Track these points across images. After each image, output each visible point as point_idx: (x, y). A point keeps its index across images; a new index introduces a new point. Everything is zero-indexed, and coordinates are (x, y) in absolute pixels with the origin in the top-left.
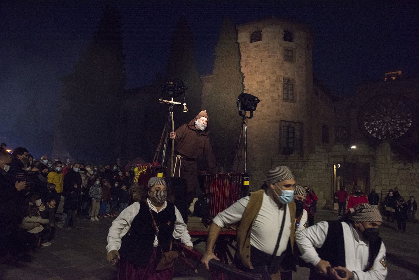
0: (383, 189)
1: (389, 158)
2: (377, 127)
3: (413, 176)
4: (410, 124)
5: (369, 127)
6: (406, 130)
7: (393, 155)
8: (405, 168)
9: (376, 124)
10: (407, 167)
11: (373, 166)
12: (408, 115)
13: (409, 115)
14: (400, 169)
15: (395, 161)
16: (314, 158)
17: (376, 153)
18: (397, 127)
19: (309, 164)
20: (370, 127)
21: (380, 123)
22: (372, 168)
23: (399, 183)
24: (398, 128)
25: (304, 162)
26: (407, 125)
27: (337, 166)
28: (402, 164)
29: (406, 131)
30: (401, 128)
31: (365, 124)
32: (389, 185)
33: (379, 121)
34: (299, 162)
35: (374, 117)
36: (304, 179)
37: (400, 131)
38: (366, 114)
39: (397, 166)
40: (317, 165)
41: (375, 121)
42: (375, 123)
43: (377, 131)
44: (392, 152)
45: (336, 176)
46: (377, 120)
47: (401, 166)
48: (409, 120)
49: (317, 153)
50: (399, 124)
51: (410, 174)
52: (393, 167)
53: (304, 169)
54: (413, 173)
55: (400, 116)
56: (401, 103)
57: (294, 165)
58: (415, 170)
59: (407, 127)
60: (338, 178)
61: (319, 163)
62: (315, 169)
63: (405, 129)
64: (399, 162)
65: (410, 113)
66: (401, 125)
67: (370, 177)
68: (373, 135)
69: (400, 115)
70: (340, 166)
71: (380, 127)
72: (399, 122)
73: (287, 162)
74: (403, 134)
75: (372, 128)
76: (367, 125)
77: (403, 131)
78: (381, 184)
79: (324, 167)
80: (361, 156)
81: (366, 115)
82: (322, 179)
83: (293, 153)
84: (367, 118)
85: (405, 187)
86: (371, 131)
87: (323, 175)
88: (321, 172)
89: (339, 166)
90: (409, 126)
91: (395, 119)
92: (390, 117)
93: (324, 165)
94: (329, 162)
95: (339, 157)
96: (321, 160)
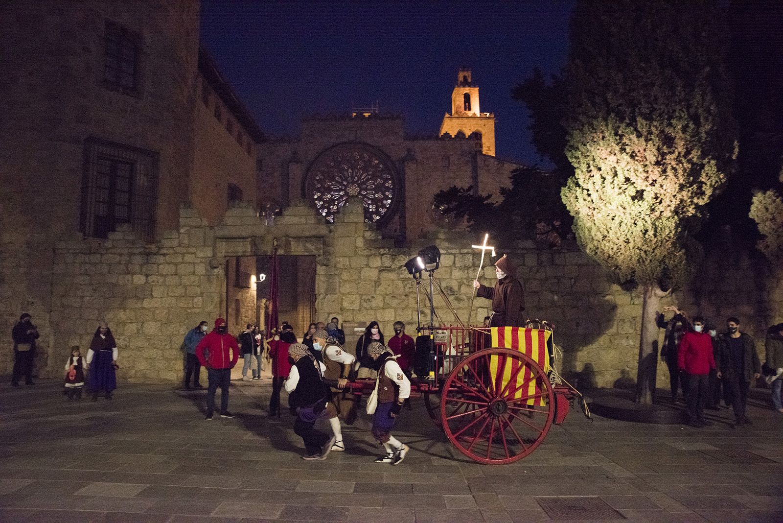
0: (345, 321)
1: (360, 243)
2: (336, 203)
3: (409, 286)
4: (389, 201)
5: (321, 203)
6: (383, 211)
7: (368, 234)
8: (393, 267)
9: (335, 197)
10: (397, 264)
11: (323, 264)
12: (387, 185)
13: (389, 184)
14: (383, 270)
15: (373, 252)
16: (175, 242)
17: (331, 231)
18: (369, 205)
19: (161, 259)
20: (324, 202)
21: (342, 197)
22: (321, 270)
23: (381, 305)
24: (371, 207)
25: (148, 254)
26: (385, 202)
27: (258, 278)
28: (388, 256)
29: (382, 213)
30: (374, 206)
31: (316, 197)
32: (360, 310)
33: (341, 194)
34: (134, 254)
35: (332, 185)
36: (146, 303)
37: (373, 213)
38: (317, 178)
39: (377, 262)
40: (183, 263)
41: (332, 193)
42: (332, 195)
43: (335, 211)
44: (367, 229)
45: (257, 300)
46: (336, 191)
47: (387, 262)
48: (387, 193)
49: (182, 231)
50: (372, 200)
52: (367, 265)
53: (147, 276)
55: (373, 186)
56: (377, 162)
57: (120, 263)
59: (384, 206)
60: (261, 302)
61: (188, 258)
62: (176, 273)
63: (380, 209)
64: (382, 251)
65: (390, 182)
66: (375, 201)
67: (317, 292)
68: (329, 218)
69: (374, 184)
70: (264, 279)
71: (341, 204)
72: (371, 196)
73: (99, 256)
74: (378, 218)
75: (326, 205)
76: (319, 199)
77: (377, 213)
78: (342, 309)
79: (201, 269)
80: (294, 238)
81: (317, 180)
82: (196, 300)
83: (118, 229)
84: (319, 186)
85: (393, 313)
86: (326, 210)
87: (198, 290)
88: (194, 282)
89: (263, 277)
90: (388, 205)
91: (366, 190)
92: (358, 187)
93: (201, 262)
94: (215, 255)
95: (241, 240)
96: (192, 250)
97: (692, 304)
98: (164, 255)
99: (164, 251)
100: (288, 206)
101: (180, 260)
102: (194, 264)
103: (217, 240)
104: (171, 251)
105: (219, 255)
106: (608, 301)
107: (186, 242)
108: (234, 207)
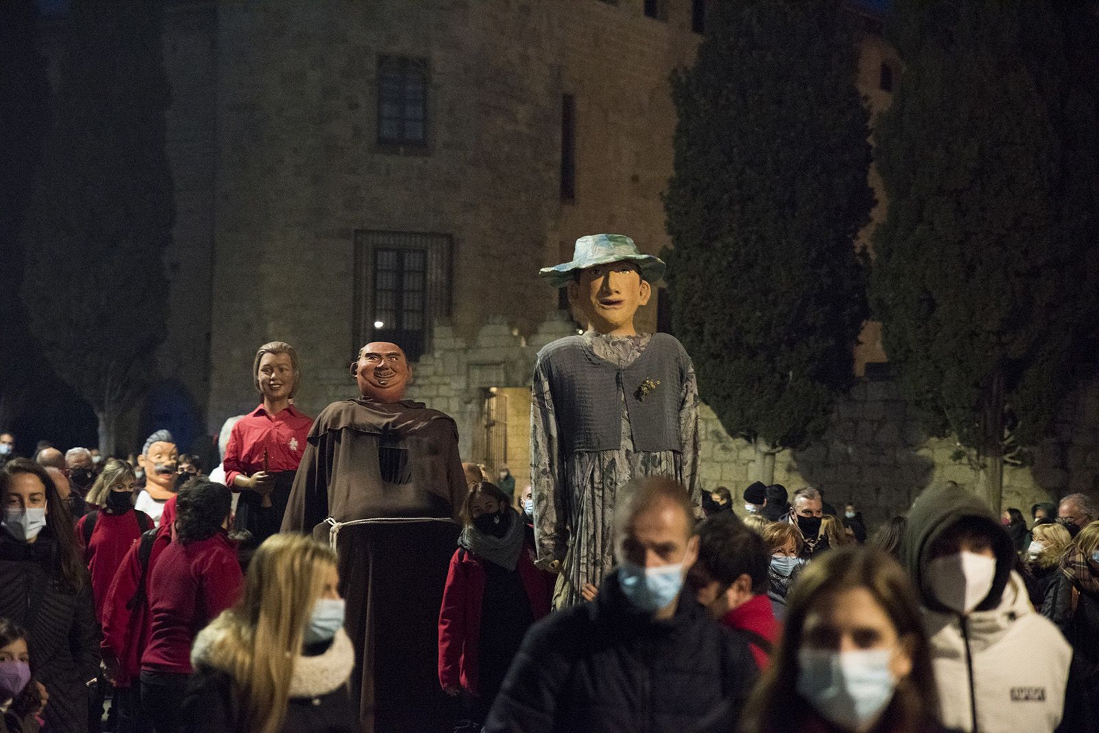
16: (431, 370)
40: (438, 396)
49: (437, 355)
61: (443, 390)
79: (454, 405)
93: (455, 396)
94: (468, 385)
95: (494, 367)
96: (447, 380)
97: (1055, 467)
98: (420, 386)
99: (420, 382)
100: (543, 320)
101: (434, 393)
102: (448, 398)
103: (471, 367)
104: (426, 381)
105: (472, 386)
106: (921, 457)
107: (440, 370)
108: (488, 323)
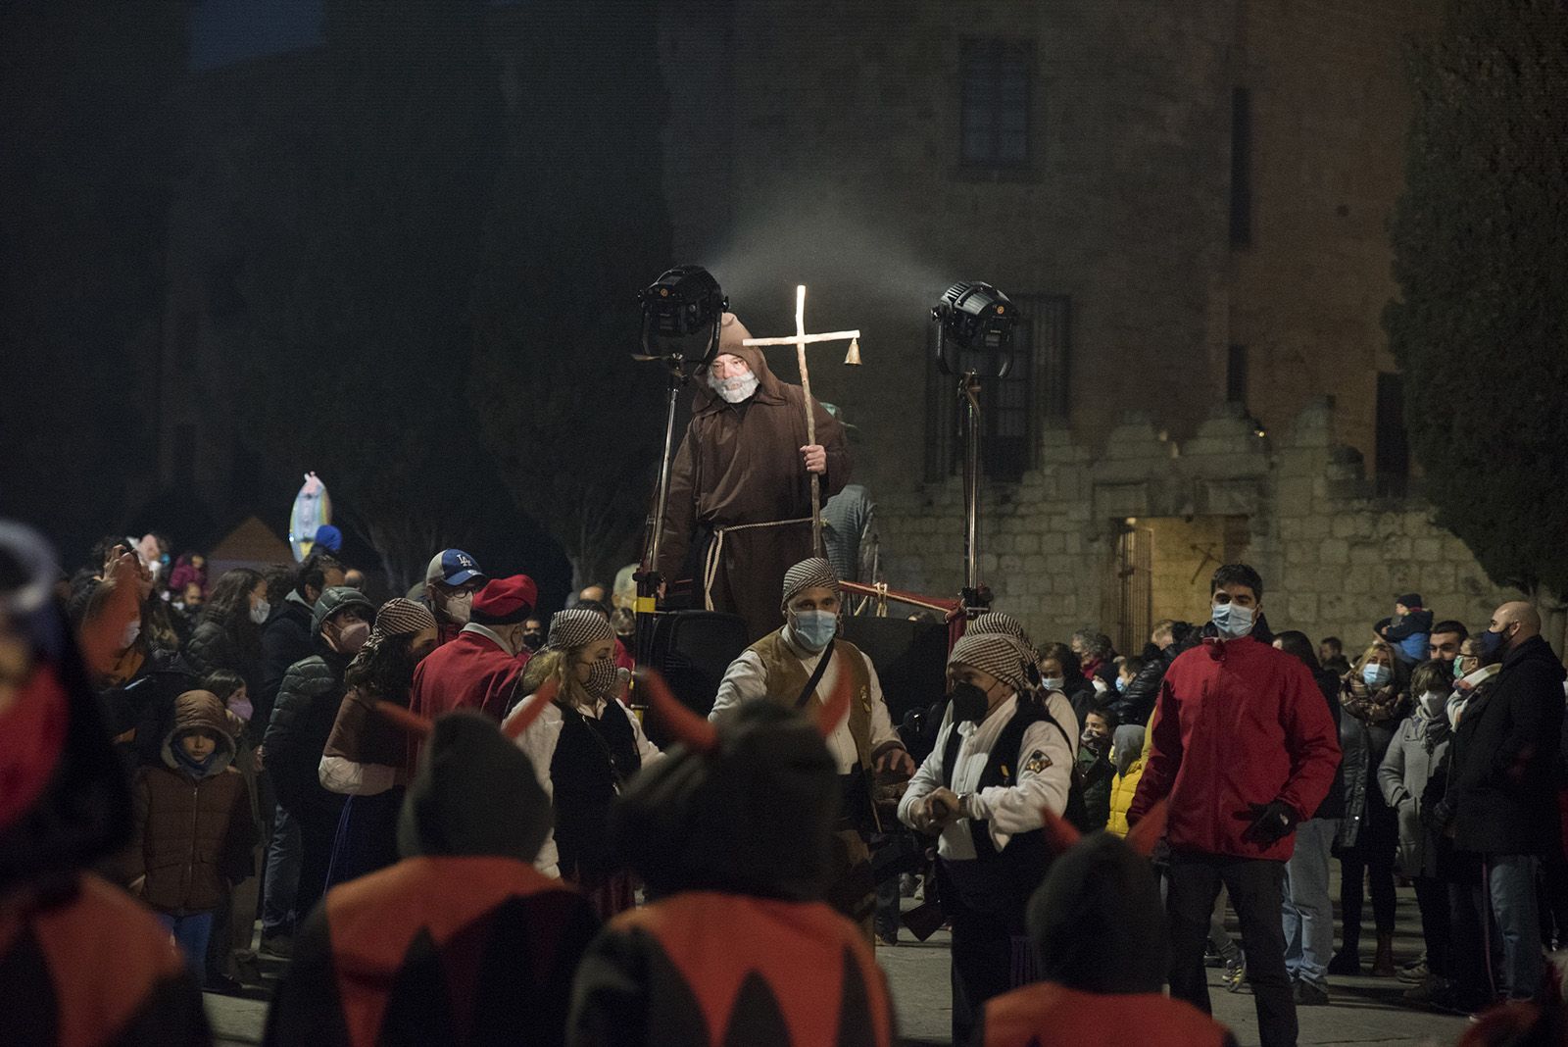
1: (1320, 489)
7: (1333, 471)
8: (1374, 536)
10: (1384, 529)
11: (1258, 534)
14: (1357, 544)
15: (1341, 506)
16: (1038, 494)
17: (1272, 465)
19: (1018, 522)
22: (1256, 543)
23: (1352, 613)
28: (1367, 514)
39: (1345, 528)
40: (1049, 531)
44: (1332, 460)
47: (1362, 526)
49: (1047, 471)
51: (1390, 567)
52: (1331, 534)
54: (1403, 562)
58: (1407, 545)
61: (1057, 522)
62: (1039, 553)
64: (1356, 504)
79: (1074, 543)
80: (1213, 481)
82: (1067, 601)
87: (1071, 583)
88: (1064, 567)
93: (1075, 530)
94: (1093, 515)
95: (1131, 487)
96: (1063, 507)
98: (1023, 517)
99: (1023, 510)
100: (1205, 418)
101: (1045, 526)
102: (1065, 533)
103: (1098, 488)
104: (1032, 510)
105: (1100, 516)
107: (1053, 493)
108: (1123, 424)
